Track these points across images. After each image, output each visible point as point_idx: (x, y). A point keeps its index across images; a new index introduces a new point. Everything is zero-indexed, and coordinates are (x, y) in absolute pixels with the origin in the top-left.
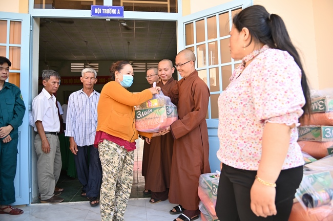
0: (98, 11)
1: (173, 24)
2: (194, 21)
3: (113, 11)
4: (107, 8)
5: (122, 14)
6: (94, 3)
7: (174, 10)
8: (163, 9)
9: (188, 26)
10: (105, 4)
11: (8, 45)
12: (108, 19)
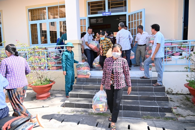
0: (104, 14)
1: (125, 15)
2: (131, 15)
3: (108, 14)
4: (107, 13)
5: (111, 14)
6: (103, 12)
7: (126, 11)
8: (122, 11)
9: (129, 16)
10: (106, 12)
11: (83, 26)
12: (107, 16)
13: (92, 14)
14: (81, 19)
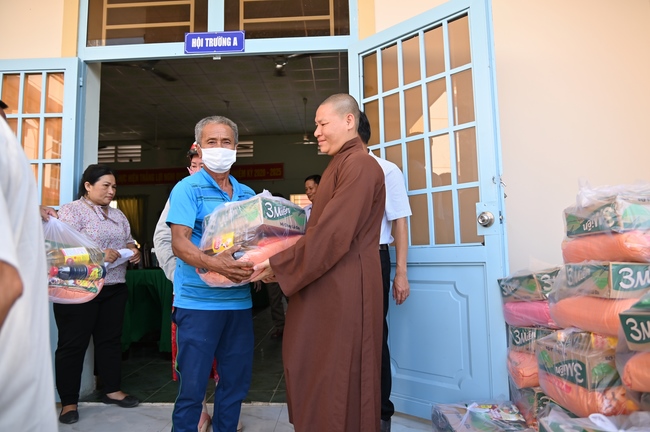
0: (197, 43)
1: (344, 55)
2: (378, 50)
3: (225, 42)
4: (214, 36)
5: (241, 45)
6: (192, 28)
7: (343, 30)
8: (322, 31)
9: (368, 59)
10: (211, 29)
11: (42, 115)
12: (217, 56)
13: (114, 38)
14: (11, 68)
